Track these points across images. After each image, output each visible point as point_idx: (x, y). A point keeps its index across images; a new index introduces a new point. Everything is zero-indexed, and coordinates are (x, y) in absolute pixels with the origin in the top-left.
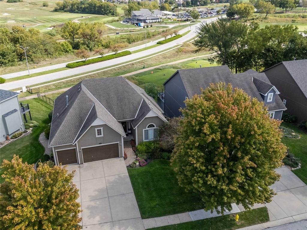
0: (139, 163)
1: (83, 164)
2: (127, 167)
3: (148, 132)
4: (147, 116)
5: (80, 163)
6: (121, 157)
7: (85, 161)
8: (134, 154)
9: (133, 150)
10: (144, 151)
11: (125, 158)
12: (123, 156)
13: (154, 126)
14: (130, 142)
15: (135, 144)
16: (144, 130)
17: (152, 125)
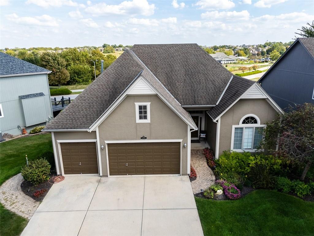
0: (224, 190)
1: (107, 176)
2: (196, 195)
3: (242, 133)
4: (243, 96)
5: (101, 174)
6: (183, 175)
7: (113, 172)
8: (212, 173)
9: (209, 166)
10: (233, 169)
11: (193, 177)
12: (189, 172)
13: (256, 122)
14: (203, 152)
15: (214, 154)
16: (234, 127)
17: (252, 118)
